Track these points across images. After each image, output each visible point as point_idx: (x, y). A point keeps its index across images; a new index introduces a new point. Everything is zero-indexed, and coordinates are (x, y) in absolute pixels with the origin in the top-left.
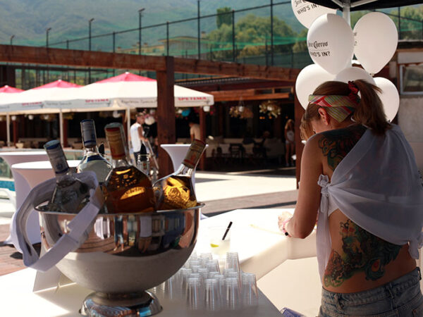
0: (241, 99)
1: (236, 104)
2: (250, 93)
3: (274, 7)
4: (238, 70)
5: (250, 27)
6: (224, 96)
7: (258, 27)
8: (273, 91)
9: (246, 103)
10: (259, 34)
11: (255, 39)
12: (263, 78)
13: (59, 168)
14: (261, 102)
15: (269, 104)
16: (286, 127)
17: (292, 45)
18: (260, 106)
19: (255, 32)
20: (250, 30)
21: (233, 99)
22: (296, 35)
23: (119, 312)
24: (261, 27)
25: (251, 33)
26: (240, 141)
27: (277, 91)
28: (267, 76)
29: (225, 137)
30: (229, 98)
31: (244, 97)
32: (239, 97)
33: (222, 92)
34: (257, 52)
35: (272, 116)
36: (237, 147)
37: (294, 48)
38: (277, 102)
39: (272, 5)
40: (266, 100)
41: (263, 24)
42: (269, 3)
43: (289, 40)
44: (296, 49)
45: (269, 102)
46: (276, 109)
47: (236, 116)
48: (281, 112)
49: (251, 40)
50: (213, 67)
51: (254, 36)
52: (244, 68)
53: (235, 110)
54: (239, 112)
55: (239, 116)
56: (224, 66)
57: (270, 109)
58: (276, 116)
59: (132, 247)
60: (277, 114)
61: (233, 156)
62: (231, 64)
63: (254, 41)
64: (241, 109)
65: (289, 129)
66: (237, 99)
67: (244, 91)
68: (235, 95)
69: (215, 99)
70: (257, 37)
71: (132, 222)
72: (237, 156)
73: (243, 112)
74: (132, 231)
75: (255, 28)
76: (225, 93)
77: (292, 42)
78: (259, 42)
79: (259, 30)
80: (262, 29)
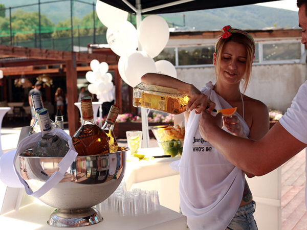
0: (23, 73)
1: (19, 77)
2: (29, 69)
3: (41, 5)
4: (26, 52)
5: (20, 19)
6: (10, 71)
7: (26, 19)
8: (47, 67)
9: (27, 76)
10: (27, 25)
11: (23, 28)
12: (44, 58)
13: (46, 127)
14: (38, 75)
15: (44, 77)
16: (56, 94)
17: (52, 33)
18: (37, 79)
19: (23, 23)
20: (20, 21)
21: (16, 74)
22: (54, 25)
23: (78, 222)
24: (28, 19)
25: (21, 24)
26: (20, 104)
27: (50, 67)
28: (47, 57)
29: (9, 101)
30: (14, 72)
31: (25, 72)
32: (21, 72)
33: (8, 68)
34: (25, 38)
35: (46, 85)
36: (19, 109)
37: (53, 35)
38: (50, 76)
39: (39, 4)
40: (42, 74)
41: (29, 17)
42: (38, 2)
43: (49, 30)
44: (55, 36)
45: (44, 75)
46: (49, 80)
47: (19, 86)
48: (53, 82)
49: (20, 29)
50: (8, 50)
51: (22, 26)
52: (30, 51)
53: (18, 81)
54: (21, 83)
55: (22, 86)
56: (16, 49)
57: (44, 80)
58: (49, 86)
59: (89, 178)
60: (50, 84)
61: (16, 116)
62: (21, 48)
63: (23, 30)
64: (23, 81)
65: (58, 95)
66: (20, 74)
67: (25, 67)
68: (18, 71)
69: (4, 73)
70: (25, 27)
71: (89, 161)
72: (19, 116)
73: (25, 83)
74: (89, 167)
75: (24, 20)
76: (11, 70)
77: (51, 31)
78: (27, 30)
79: (26, 22)
80: (29, 21)
